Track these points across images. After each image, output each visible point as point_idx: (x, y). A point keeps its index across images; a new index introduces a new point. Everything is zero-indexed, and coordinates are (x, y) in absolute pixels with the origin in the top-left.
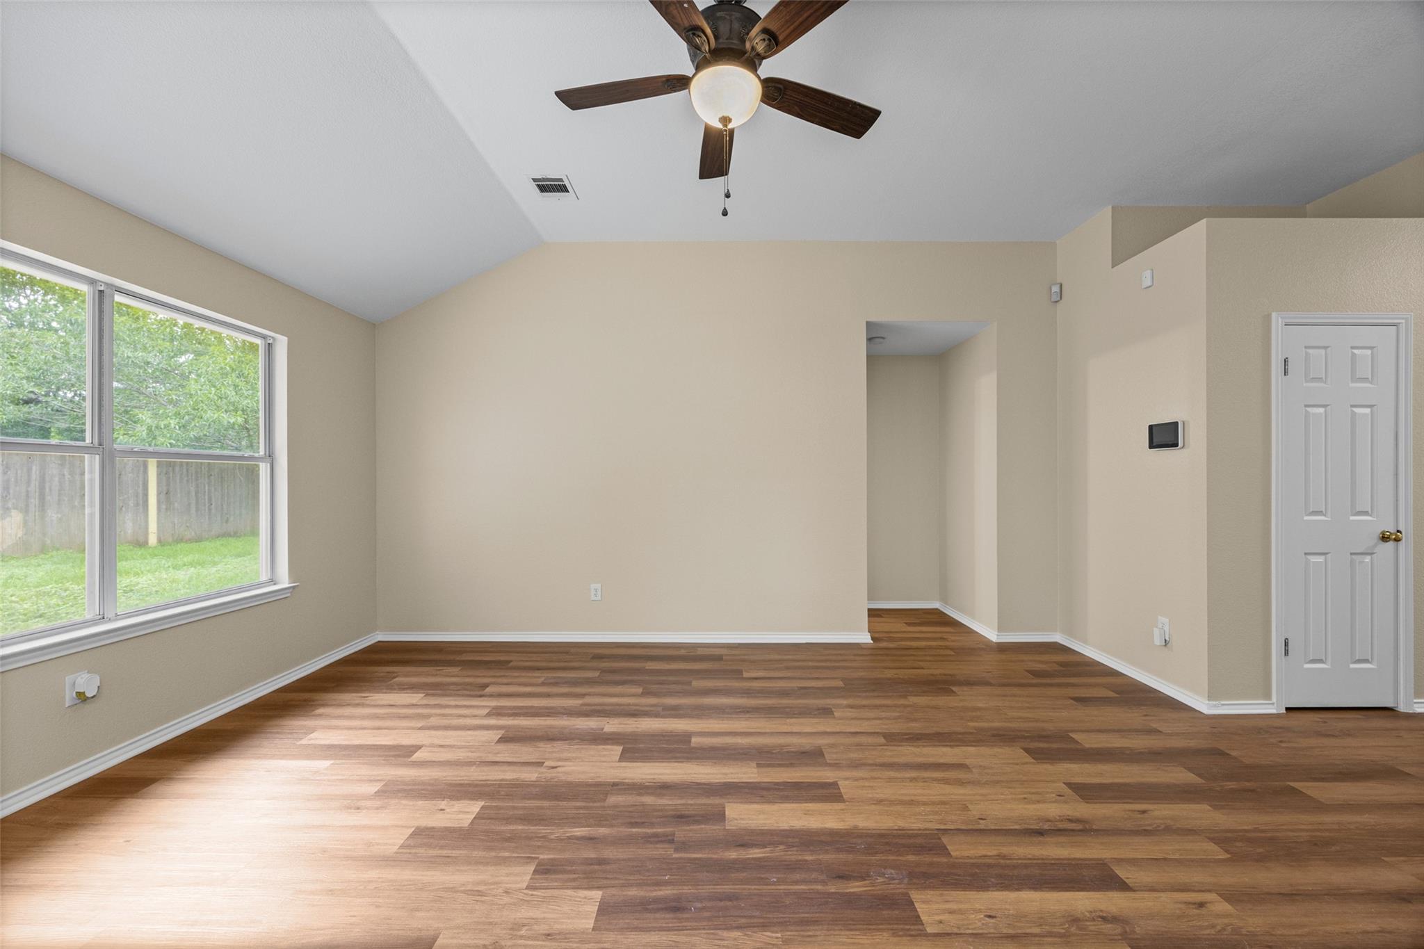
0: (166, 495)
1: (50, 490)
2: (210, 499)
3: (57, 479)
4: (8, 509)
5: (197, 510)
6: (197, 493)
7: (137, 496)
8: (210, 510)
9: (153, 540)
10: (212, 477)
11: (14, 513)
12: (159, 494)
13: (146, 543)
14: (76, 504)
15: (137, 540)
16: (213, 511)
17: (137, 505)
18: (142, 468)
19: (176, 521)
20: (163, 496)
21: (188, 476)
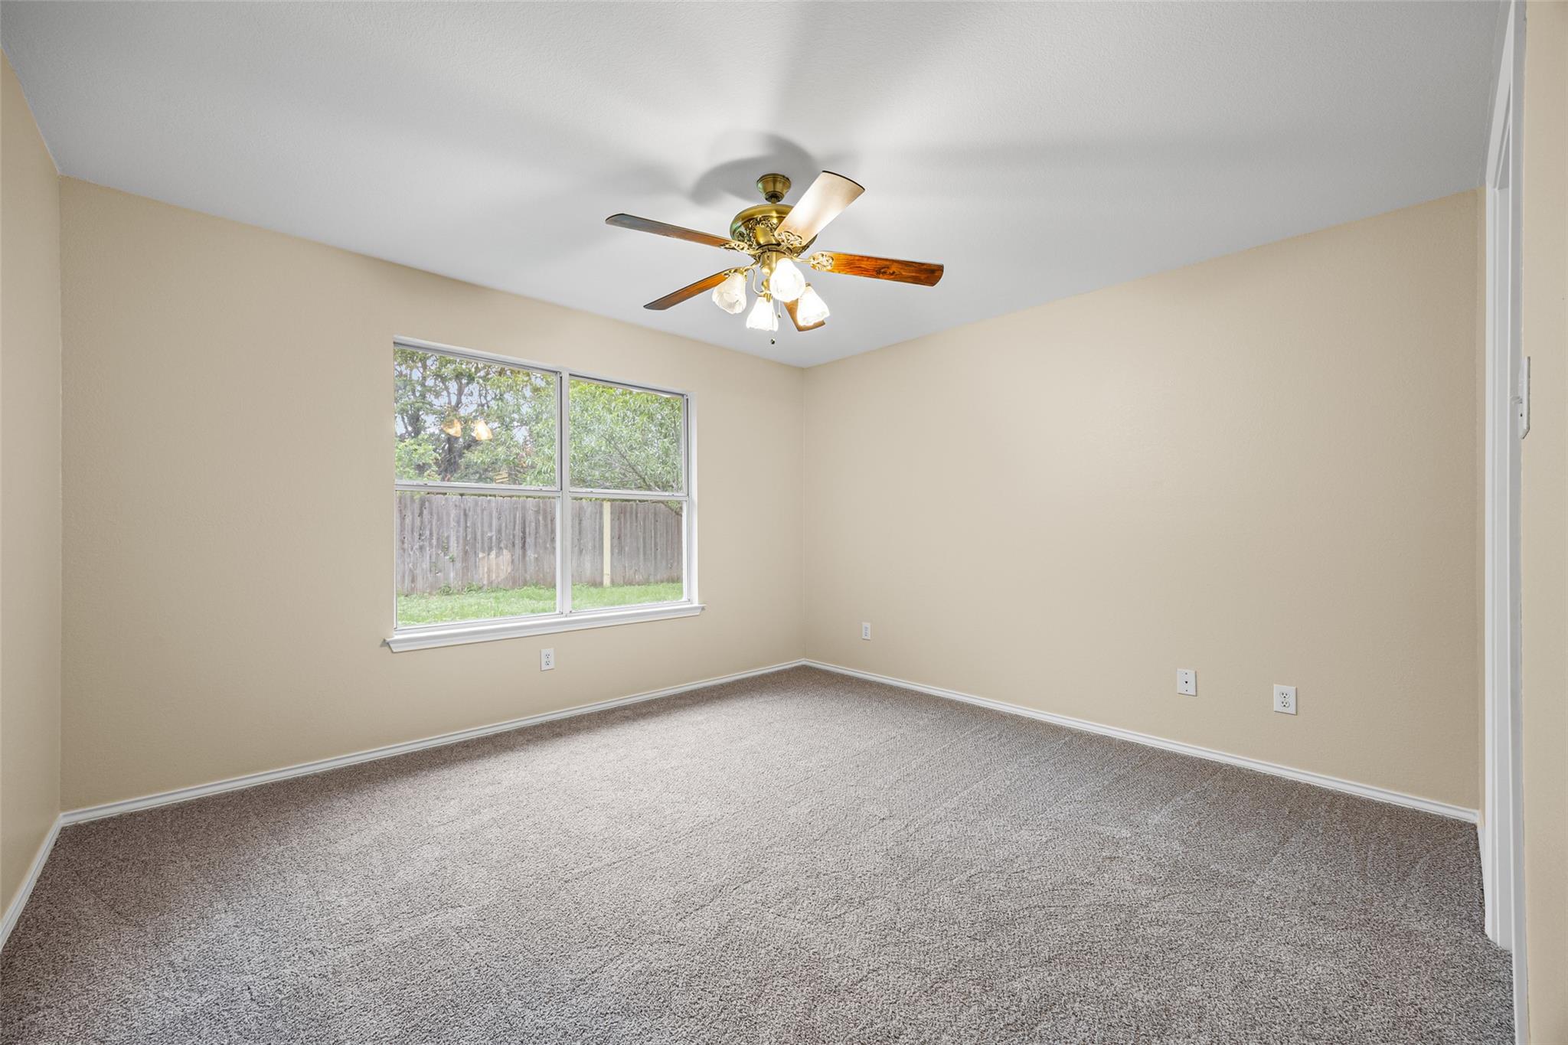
0: (618, 538)
1: (530, 534)
2: (656, 545)
3: (533, 524)
4: (501, 548)
5: (645, 554)
6: (644, 539)
7: (594, 540)
8: (656, 558)
9: (607, 581)
10: (658, 523)
11: (505, 552)
12: (612, 538)
13: (601, 584)
14: (548, 546)
15: (595, 581)
16: (659, 557)
17: (594, 547)
18: (598, 515)
19: (627, 565)
20: (616, 541)
21: (637, 522)
